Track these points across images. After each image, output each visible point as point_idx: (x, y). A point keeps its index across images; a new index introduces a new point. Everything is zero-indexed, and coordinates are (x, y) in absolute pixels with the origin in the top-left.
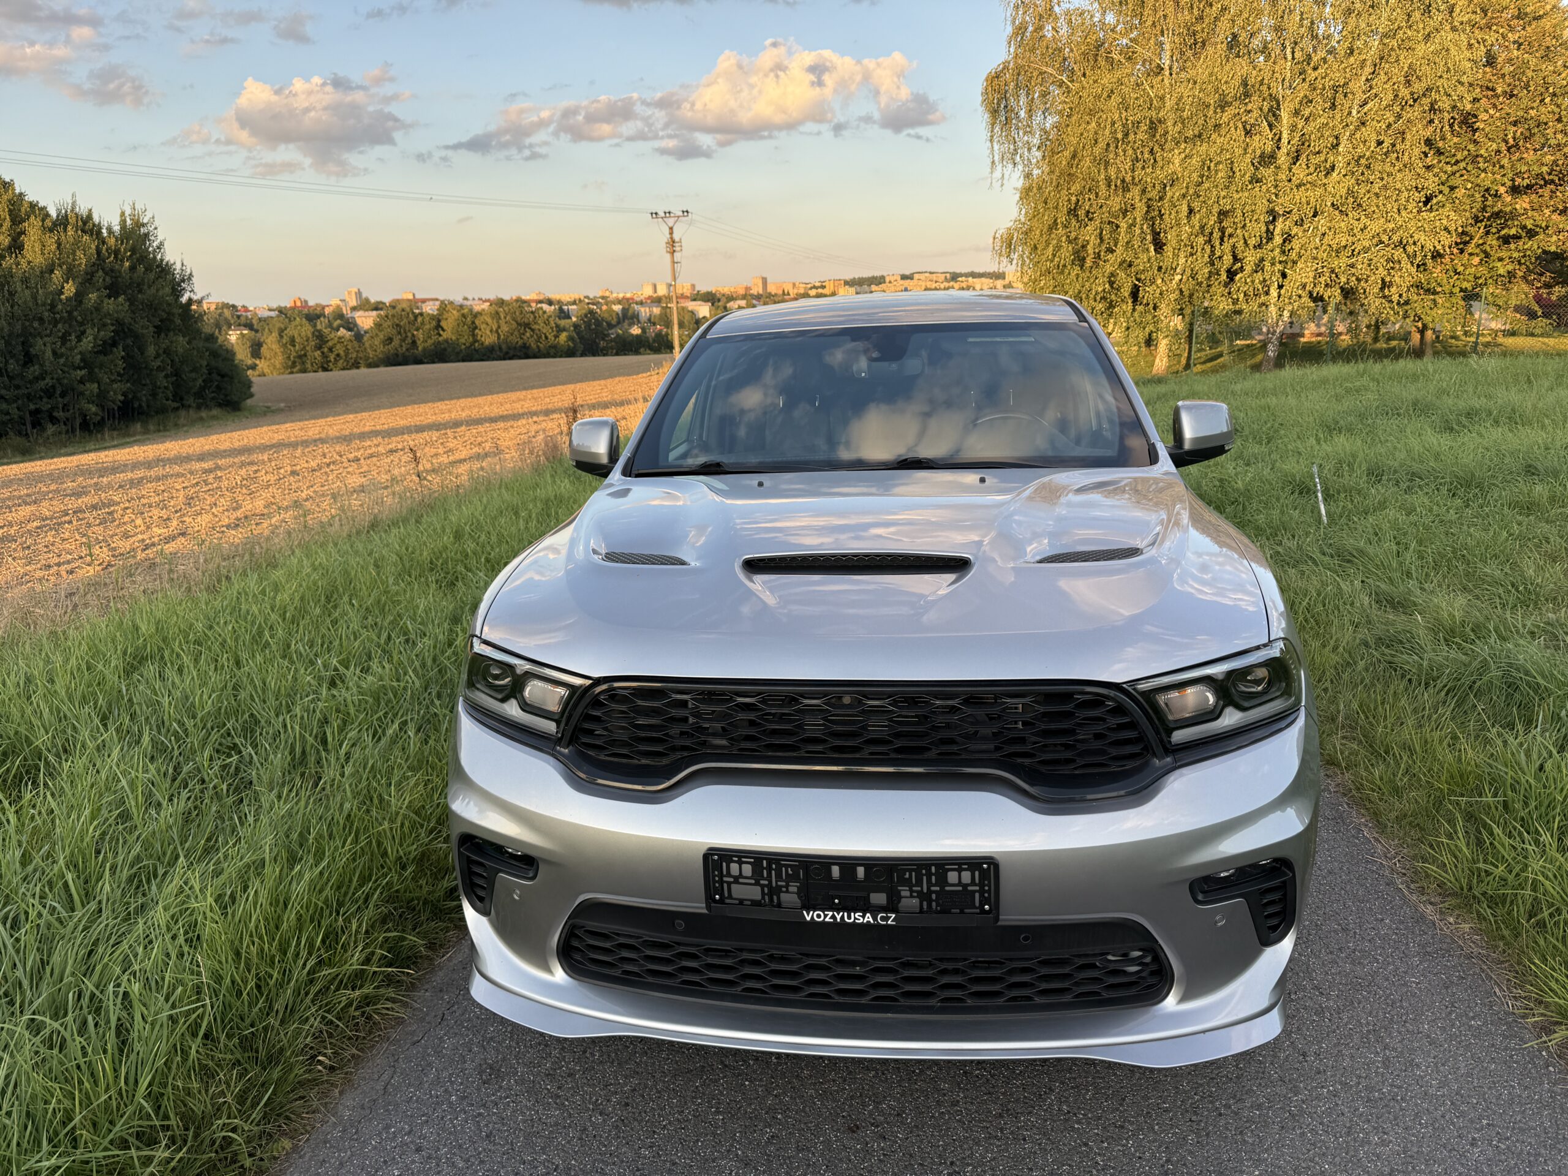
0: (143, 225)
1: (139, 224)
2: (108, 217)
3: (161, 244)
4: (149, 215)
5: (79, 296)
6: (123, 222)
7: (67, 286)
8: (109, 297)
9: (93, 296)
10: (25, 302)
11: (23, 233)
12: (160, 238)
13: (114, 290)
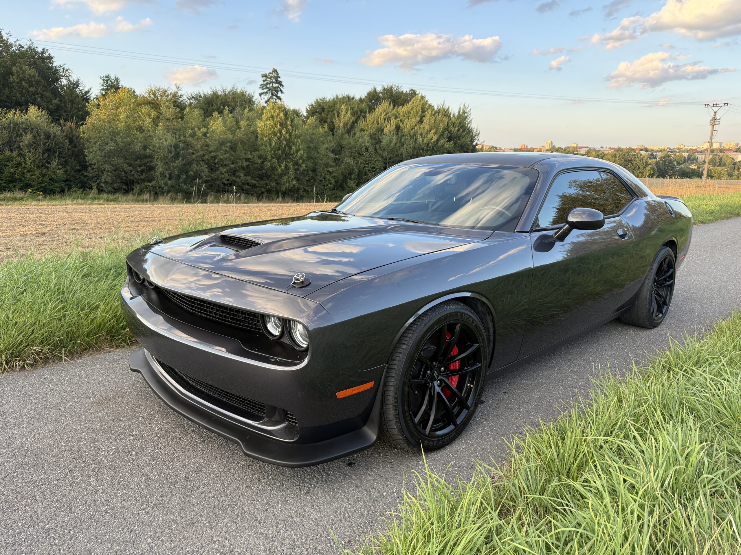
0: (466, 113)
1: (464, 112)
2: (454, 111)
3: (471, 120)
4: (469, 108)
5: (438, 140)
6: (459, 111)
7: (434, 137)
8: (448, 141)
9: (442, 141)
10: (420, 143)
11: (424, 116)
12: (471, 118)
13: (450, 139)
